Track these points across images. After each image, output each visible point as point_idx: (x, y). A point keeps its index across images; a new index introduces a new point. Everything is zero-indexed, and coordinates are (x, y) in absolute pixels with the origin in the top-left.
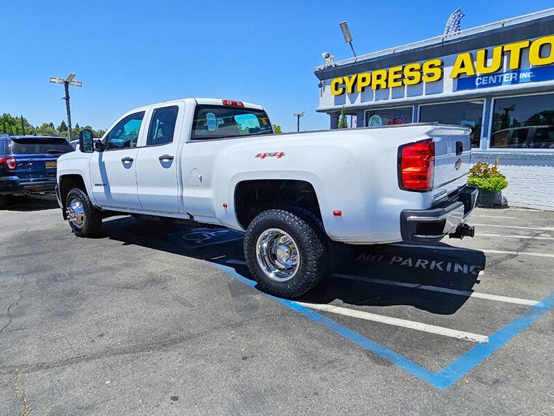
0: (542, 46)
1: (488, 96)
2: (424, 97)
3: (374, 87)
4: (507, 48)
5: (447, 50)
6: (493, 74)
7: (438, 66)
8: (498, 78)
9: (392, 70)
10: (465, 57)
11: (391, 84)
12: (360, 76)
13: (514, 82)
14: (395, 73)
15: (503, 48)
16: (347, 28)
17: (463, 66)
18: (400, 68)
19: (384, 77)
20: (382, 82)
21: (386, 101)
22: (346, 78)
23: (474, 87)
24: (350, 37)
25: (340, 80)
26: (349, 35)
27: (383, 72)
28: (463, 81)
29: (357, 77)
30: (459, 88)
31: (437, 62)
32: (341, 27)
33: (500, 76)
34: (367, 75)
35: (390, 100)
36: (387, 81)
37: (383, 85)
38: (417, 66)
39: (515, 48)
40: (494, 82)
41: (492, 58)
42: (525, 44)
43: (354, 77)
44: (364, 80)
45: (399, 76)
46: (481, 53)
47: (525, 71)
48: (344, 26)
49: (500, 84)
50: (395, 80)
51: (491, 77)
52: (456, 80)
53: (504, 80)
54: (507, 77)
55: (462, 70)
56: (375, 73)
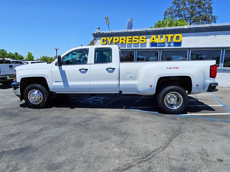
0: (177, 36)
1: (160, 49)
2: (139, 48)
3: (120, 42)
4: (167, 35)
5: (148, 33)
6: (162, 43)
7: (145, 38)
8: (164, 44)
9: (128, 37)
10: (154, 36)
11: (127, 42)
12: (114, 38)
13: (169, 46)
14: (129, 39)
15: (166, 36)
16: (108, 19)
17: (153, 39)
18: (131, 37)
19: (125, 39)
20: (124, 41)
21: (125, 48)
22: (108, 38)
23: (157, 46)
24: (109, 23)
25: (105, 38)
26: (109, 22)
27: (124, 38)
28: (153, 44)
29: (113, 38)
30: (152, 46)
31: (145, 37)
32: (106, 18)
33: (165, 44)
34: (117, 38)
35: (126, 48)
36: (126, 41)
37: (124, 42)
38: (137, 37)
39: (169, 36)
40: (163, 45)
41: (163, 38)
42: (172, 35)
43: (111, 38)
44: (116, 39)
45: (131, 40)
46: (159, 36)
47: (172, 43)
48: (107, 19)
49: (165, 46)
50: (129, 41)
51: (162, 44)
52: (151, 44)
53: (166, 45)
54: (167, 44)
55: (153, 41)
56: (121, 38)
